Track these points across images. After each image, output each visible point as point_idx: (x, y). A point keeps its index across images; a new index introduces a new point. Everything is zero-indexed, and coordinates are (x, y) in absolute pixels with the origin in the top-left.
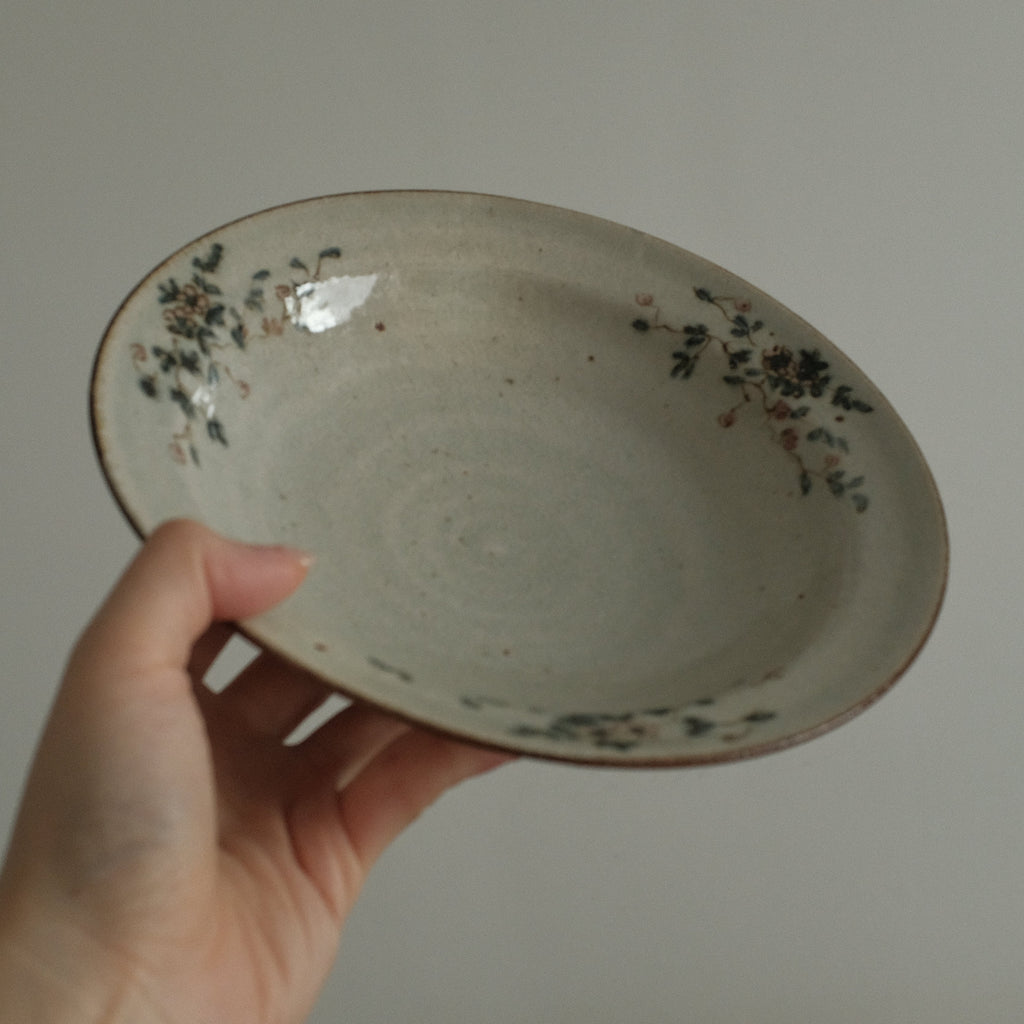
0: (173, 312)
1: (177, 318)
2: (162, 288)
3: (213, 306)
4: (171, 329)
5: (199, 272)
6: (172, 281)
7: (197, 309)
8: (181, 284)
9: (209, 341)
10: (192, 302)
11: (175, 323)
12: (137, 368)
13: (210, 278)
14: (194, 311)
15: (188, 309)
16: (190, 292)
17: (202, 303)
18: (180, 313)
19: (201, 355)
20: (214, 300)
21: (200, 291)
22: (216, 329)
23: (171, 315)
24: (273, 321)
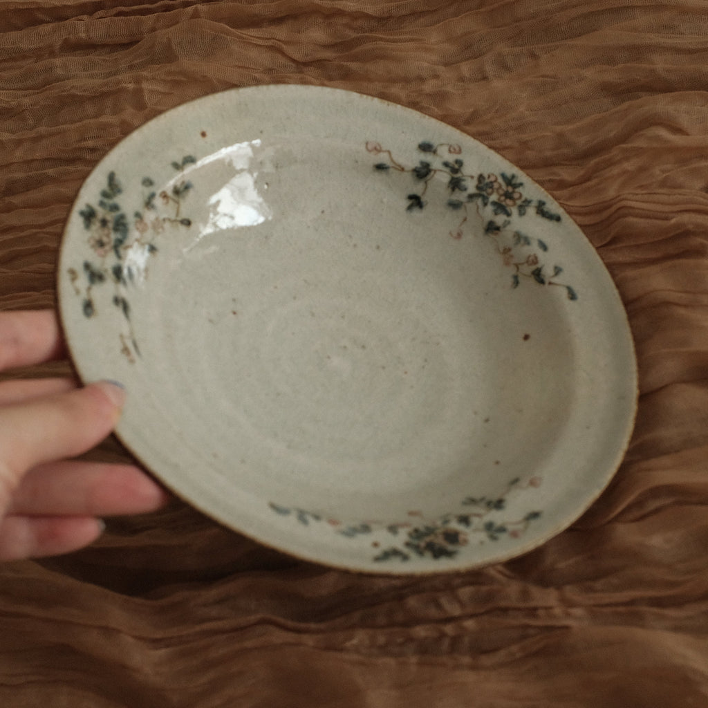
0: (496, 181)
1: (491, 182)
2: (513, 177)
3: (508, 209)
4: (481, 177)
5: (535, 204)
6: (521, 184)
7: (503, 198)
8: (520, 190)
9: (479, 201)
10: (508, 196)
11: (487, 181)
12: (442, 145)
13: (531, 211)
14: (501, 195)
15: (501, 192)
16: (516, 196)
17: (509, 202)
18: (496, 185)
19: (465, 194)
20: (514, 211)
21: (519, 202)
22: (490, 208)
23: (492, 179)
24: (512, 256)
